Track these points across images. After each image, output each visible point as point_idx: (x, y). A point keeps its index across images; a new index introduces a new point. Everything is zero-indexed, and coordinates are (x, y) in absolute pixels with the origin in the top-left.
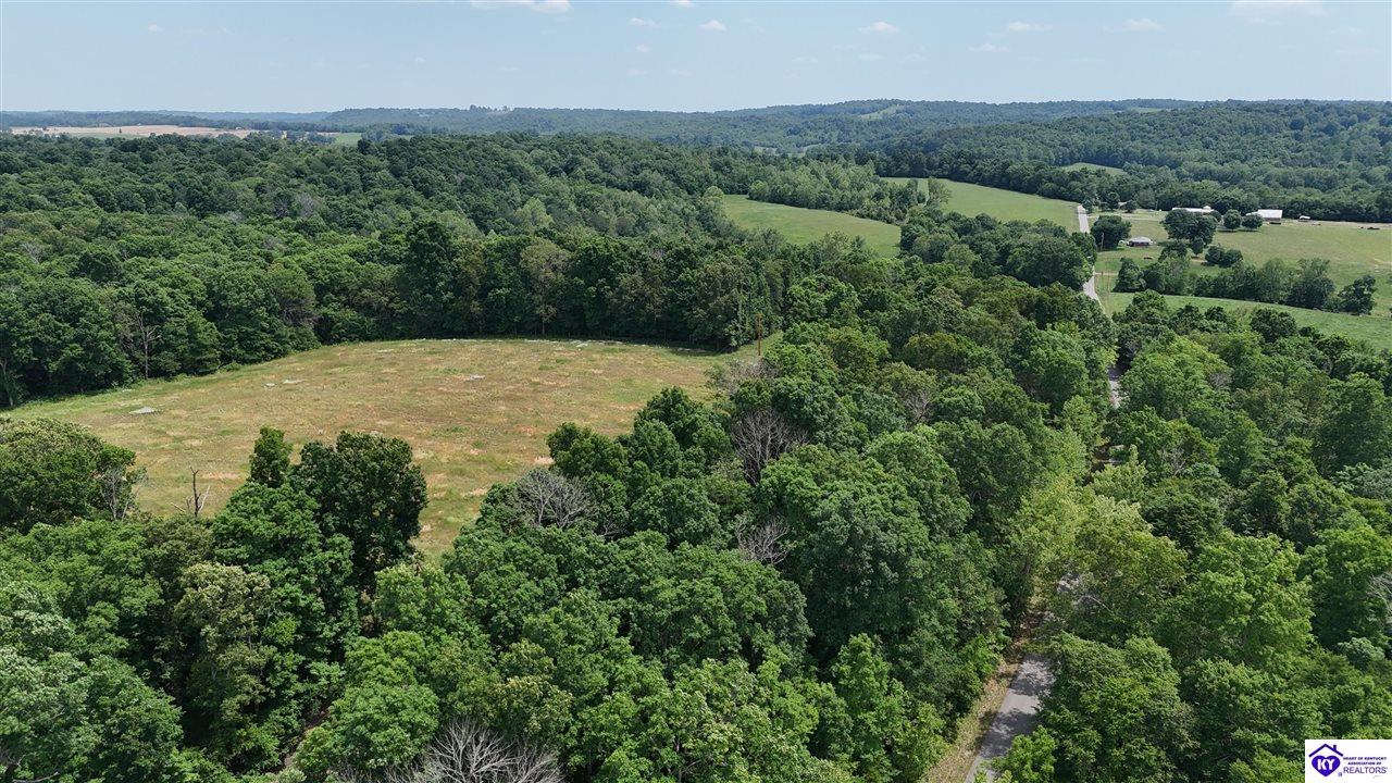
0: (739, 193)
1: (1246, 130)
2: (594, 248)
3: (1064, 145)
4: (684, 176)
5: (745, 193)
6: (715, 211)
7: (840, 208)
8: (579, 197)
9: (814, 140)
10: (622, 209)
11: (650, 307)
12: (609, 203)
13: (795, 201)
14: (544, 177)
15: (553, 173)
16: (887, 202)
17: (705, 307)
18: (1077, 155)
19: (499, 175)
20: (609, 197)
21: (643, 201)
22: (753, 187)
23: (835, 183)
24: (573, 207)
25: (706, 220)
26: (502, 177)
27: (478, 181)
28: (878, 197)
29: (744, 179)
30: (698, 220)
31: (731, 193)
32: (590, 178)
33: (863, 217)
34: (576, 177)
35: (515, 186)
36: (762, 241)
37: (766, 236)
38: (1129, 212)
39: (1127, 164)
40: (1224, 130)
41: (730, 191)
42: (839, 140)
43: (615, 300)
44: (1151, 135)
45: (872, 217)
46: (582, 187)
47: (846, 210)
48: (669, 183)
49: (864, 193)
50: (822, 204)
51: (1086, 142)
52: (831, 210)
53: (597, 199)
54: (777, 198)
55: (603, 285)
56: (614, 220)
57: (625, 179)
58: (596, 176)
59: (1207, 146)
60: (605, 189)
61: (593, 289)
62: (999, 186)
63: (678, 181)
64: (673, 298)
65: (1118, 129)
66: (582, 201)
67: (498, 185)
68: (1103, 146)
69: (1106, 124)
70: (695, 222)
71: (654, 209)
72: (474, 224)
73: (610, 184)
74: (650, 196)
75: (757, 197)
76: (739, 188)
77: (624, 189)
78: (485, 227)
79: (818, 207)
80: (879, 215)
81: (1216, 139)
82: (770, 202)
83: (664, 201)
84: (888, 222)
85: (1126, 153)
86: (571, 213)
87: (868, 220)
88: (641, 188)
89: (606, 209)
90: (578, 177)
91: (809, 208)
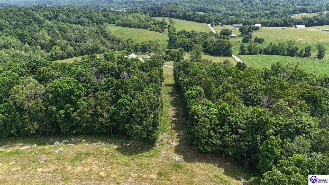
0: (112, 24)
2: (60, 86)
3: (192, 7)
4: (95, 19)
5: (114, 23)
6: (107, 31)
7: (144, 28)
8: (60, 28)
10: (75, 31)
11: (101, 120)
12: (70, 30)
13: (130, 26)
14: (47, 21)
15: (50, 19)
16: (157, 26)
17: (140, 123)
18: (196, 9)
19: (30, 21)
20: (71, 27)
21: (82, 28)
22: (116, 22)
23: (141, 20)
24: (58, 32)
25: (105, 34)
26: (31, 22)
27: (21, 23)
28: (154, 24)
29: (113, 19)
30: (101, 34)
31: (110, 24)
32: (63, 20)
33: (152, 31)
34: (58, 20)
35: (36, 25)
36: (126, 43)
37: (128, 41)
38: (222, 26)
39: (208, 12)
41: (109, 23)
43: (78, 118)
45: (155, 31)
46: (61, 24)
47: (146, 28)
48: (90, 22)
49: (150, 23)
50: (139, 27)
51: (198, 6)
52: (141, 28)
53: (66, 29)
54: (124, 25)
55: (69, 108)
56: (73, 36)
57: (75, 21)
58: (65, 20)
60: (68, 24)
61: (62, 112)
62: (184, 19)
63: (93, 21)
64: (115, 113)
65: (203, 3)
66: (61, 29)
67: (29, 25)
68: (201, 7)
70: (100, 34)
71: (86, 30)
72: (19, 41)
73: (70, 22)
74: (84, 26)
75: (118, 25)
76: (112, 22)
77: (75, 24)
78: (24, 41)
79: (137, 27)
80: (157, 30)
82: (122, 26)
83: (89, 28)
84: (160, 32)
85: (207, 9)
86: (57, 35)
87: (153, 32)
88: (81, 23)
89: (69, 32)
90: (59, 20)
91: (135, 28)
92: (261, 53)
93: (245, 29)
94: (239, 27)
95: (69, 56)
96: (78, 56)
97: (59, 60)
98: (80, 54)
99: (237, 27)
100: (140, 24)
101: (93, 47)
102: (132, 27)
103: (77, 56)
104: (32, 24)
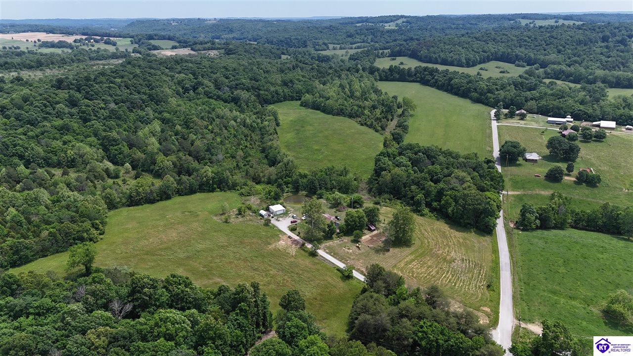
0: (295, 100)
1: (579, 42)
3: (484, 52)
4: (262, 92)
5: (298, 101)
7: (351, 116)
9: (359, 40)
13: (326, 110)
16: (379, 110)
18: (491, 57)
22: (303, 99)
29: (299, 92)
33: (362, 125)
35: (149, 109)
36: (281, 170)
37: (286, 165)
38: (522, 119)
39: (517, 62)
40: (568, 42)
41: (292, 98)
42: (372, 41)
44: (529, 44)
45: (367, 126)
47: (354, 117)
48: (253, 98)
49: (367, 103)
50: (340, 113)
51: (496, 49)
52: (345, 116)
54: (316, 107)
58: (210, 93)
59: (559, 52)
60: (213, 102)
62: (446, 91)
65: (512, 40)
66: (186, 122)
68: (505, 52)
69: (506, 37)
73: (218, 97)
75: (305, 105)
76: (295, 97)
77: (226, 101)
79: (338, 114)
80: (372, 124)
81: (564, 47)
82: (312, 108)
83: (242, 116)
84: (376, 131)
85: (517, 56)
88: (236, 101)
90: (199, 94)
91: (334, 115)
92: (576, 226)
93: (561, 146)
94: (560, 124)
95: (164, 197)
96: (183, 195)
97: (143, 205)
98: (187, 191)
99: (556, 124)
100: (344, 107)
101: (213, 178)
102: (328, 113)
103: (180, 195)
104: (144, 107)
